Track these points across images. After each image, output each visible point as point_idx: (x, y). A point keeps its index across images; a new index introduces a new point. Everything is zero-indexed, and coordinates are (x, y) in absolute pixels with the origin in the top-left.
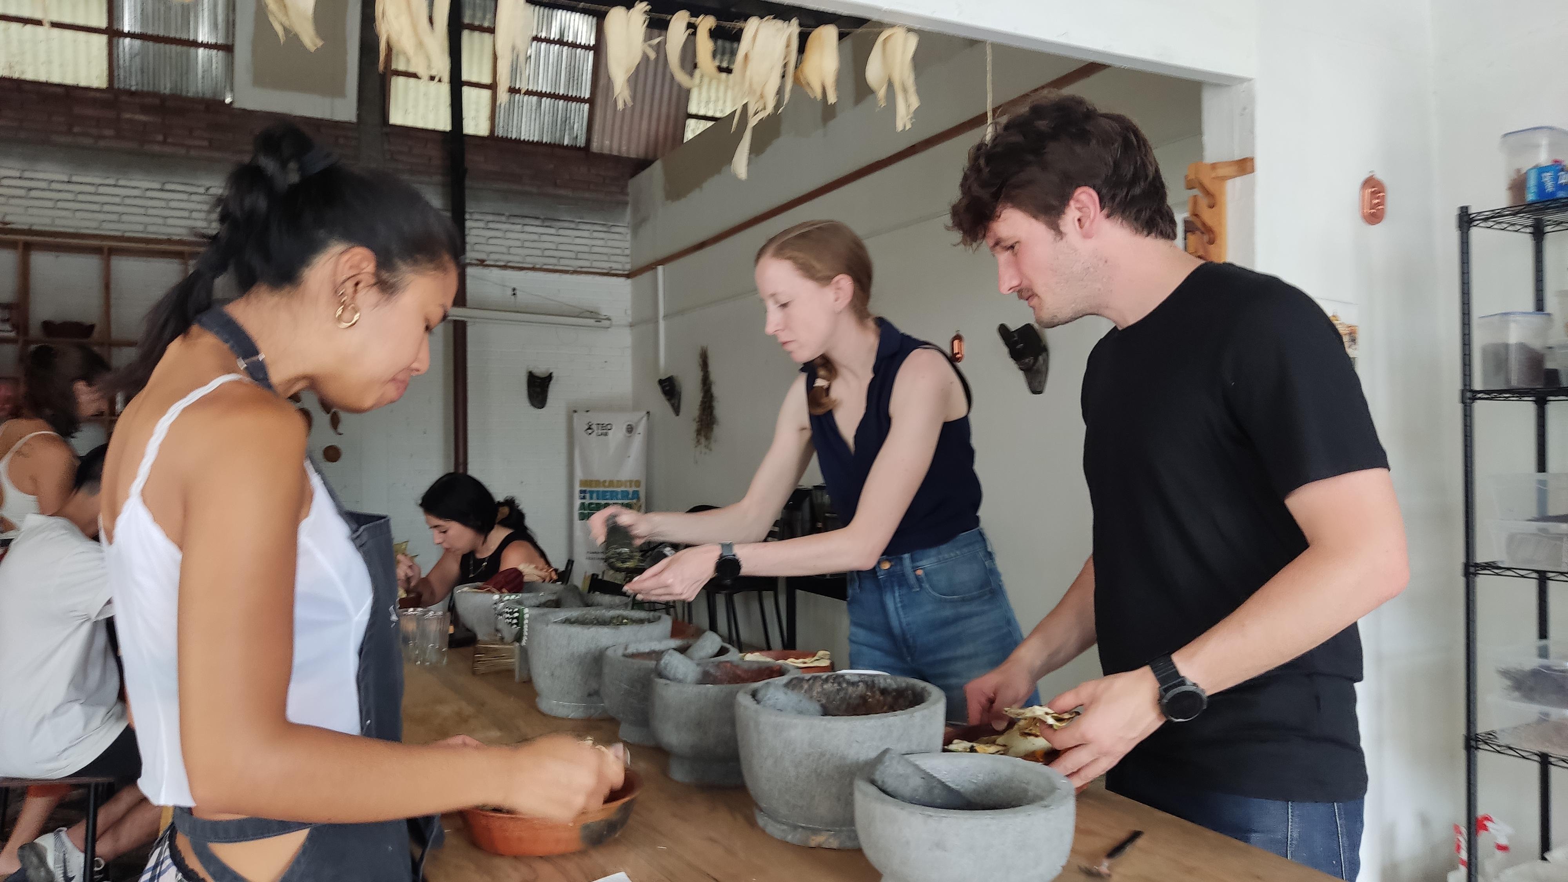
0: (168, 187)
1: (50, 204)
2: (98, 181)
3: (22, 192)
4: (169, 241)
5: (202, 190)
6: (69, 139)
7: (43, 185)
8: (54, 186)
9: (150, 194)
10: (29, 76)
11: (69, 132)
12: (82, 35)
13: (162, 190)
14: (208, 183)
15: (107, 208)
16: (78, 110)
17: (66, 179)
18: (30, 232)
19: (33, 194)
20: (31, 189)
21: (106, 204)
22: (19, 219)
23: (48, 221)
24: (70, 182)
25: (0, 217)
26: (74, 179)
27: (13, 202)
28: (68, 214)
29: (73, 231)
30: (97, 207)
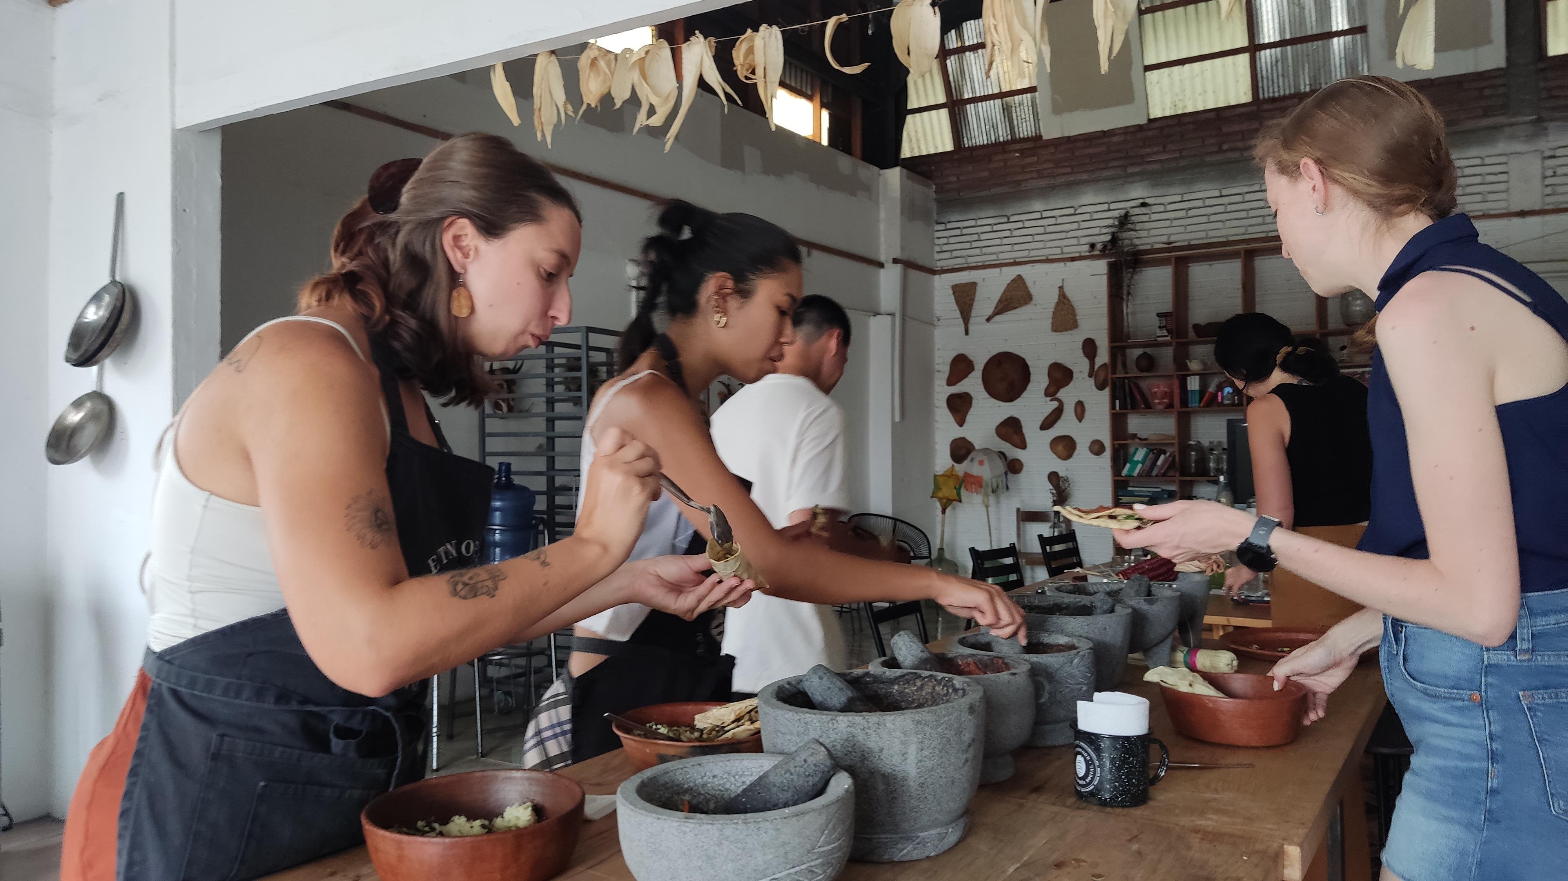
1: (1204, 219)
2: (1246, 189)
3: (1182, 214)
6: (1219, 157)
7: (1199, 203)
8: (1209, 202)
10: (1189, 110)
11: (1220, 151)
12: (1229, 59)
15: (1253, 213)
16: (1226, 129)
17: (1216, 193)
18: (1190, 247)
19: (1192, 213)
20: (1190, 209)
21: (1251, 209)
22: (1181, 237)
23: (1203, 234)
24: (1221, 196)
25: (1164, 239)
26: (1224, 192)
27: (1175, 223)
28: (1220, 225)
29: (1224, 239)
30: (1243, 214)
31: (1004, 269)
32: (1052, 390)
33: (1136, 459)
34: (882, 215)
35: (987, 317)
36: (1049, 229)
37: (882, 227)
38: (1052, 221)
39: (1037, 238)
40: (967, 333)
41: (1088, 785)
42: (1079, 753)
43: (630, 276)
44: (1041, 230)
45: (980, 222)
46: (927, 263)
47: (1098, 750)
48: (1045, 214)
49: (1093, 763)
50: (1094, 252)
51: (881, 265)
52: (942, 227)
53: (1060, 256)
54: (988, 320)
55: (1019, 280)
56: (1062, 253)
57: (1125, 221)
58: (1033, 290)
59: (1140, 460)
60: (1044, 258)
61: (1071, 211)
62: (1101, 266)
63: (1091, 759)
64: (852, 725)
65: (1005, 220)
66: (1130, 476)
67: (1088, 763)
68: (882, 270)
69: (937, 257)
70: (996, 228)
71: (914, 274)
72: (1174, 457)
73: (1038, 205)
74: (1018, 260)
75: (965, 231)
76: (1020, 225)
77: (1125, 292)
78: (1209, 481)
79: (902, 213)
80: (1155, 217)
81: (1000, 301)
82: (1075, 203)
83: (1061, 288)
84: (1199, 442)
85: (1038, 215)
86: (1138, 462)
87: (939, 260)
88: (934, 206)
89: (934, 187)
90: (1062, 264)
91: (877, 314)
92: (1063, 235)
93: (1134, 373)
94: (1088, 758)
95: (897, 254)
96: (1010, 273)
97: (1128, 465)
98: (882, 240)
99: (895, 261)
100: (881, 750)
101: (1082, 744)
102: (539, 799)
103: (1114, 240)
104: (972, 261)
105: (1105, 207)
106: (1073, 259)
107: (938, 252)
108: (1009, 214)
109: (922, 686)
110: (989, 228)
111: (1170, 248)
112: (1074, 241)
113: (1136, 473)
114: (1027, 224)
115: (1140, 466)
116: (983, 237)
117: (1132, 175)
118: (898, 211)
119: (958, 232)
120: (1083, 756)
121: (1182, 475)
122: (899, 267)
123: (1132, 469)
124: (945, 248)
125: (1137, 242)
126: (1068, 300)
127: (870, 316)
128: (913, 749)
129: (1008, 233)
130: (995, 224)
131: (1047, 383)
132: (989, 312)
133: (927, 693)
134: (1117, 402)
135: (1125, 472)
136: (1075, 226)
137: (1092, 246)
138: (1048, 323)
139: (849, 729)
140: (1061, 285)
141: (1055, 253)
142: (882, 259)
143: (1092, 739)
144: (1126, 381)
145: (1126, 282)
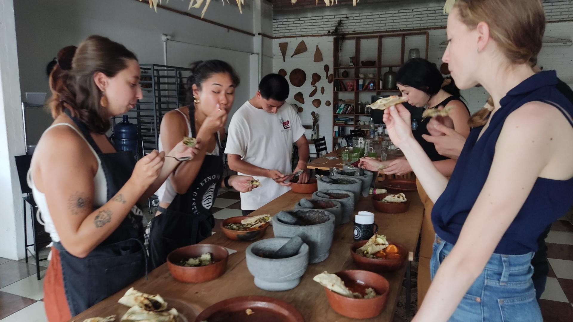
0: (400, 11)
1: (366, 23)
2: (380, 13)
3: (359, 21)
4: (400, 31)
5: (411, 11)
7: (365, 17)
8: (368, 17)
9: (395, 15)
13: (399, 13)
14: (413, 8)
15: (382, 22)
17: (371, 14)
18: (361, 33)
19: (362, 21)
20: (362, 19)
21: (382, 20)
22: (359, 29)
23: (366, 29)
24: (372, 15)
25: (353, 30)
26: (373, 14)
27: (357, 24)
28: (371, 26)
29: (372, 31)
30: (379, 22)
31: (298, 38)
32: (314, 82)
33: (341, 108)
34: (254, 16)
35: (291, 56)
36: (314, 24)
37: (254, 20)
38: (315, 21)
39: (309, 27)
40: (284, 61)
41: (357, 237)
42: (355, 229)
43: (163, 40)
44: (311, 24)
45: (289, 20)
46: (270, 35)
47: (361, 228)
48: (312, 18)
49: (359, 232)
50: (329, 34)
51: (254, 35)
52: (275, 21)
53: (317, 34)
54: (292, 57)
55: (303, 42)
56: (318, 33)
57: (340, 23)
58: (308, 46)
59: (342, 108)
60: (312, 35)
61: (321, 18)
62: (331, 39)
63: (359, 231)
64: (304, 229)
65: (298, 19)
66: (339, 114)
67: (358, 232)
68: (254, 37)
69: (274, 32)
70: (295, 22)
71: (266, 39)
72: (353, 107)
73: (309, 15)
74: (302, 35)
75: (284, 23)
76: (303, 22)
77: (339, 49)
78: (364, 115)
79: (261, 16)
80: (349, 21)
81: (296, 50)
82: (323, 15)
83: (317, 46)
84: (362, 102)
85: (310, 19)
86: (342, 109)
87: (274, 33)
88: (272, 13)
89: (273, 5)
90: (318, 37)
91: (252, 54)
92: (318, 27)
93: (341, 78)
94: (358, 230)
95: (260, 31)
96: (300, 40)
97: (338, 110)
98: (254, 25)
99: (259, 34)
100: (311, 235)
101: (357, 227)
102: (211, 252)
103: (336, 30)
104: (286, 34)
105: (333, 17)
106: (322, 36)
107: (274, 31)
108: (299, 17)
109: (315, 214)
110: (292, 22)
111: (355, 33)
112: (322, 29)
113: (341, 113)
114: (306, 22)
115: (342, 110)
116: (290, 25)
117: (343, 5)
118: (260, 14)
119: (281, 23)
120: (357, 230)
121: (356, 113)
122: (260, 36)
123: (340, 111)
124: (276, 29)
125: (343, 30)
126: (320, 51)
127: (250, 54)
128: (319, 235)
129: (299, 25)
130: (295, 21)
131: (312, 80)
132: (292, 54)
133: (317, 216)
134: (336, 88)
135: (337, 112)
136: (323, 23)
137: (329, 32)
138: (313, 59)
139: (303, 230)
140: (317, 45)
141: (315, 33)
142: (254, 32)
143: (359, 225)
144: (339, 81)
145: (340, 45)
